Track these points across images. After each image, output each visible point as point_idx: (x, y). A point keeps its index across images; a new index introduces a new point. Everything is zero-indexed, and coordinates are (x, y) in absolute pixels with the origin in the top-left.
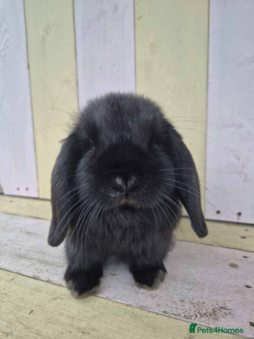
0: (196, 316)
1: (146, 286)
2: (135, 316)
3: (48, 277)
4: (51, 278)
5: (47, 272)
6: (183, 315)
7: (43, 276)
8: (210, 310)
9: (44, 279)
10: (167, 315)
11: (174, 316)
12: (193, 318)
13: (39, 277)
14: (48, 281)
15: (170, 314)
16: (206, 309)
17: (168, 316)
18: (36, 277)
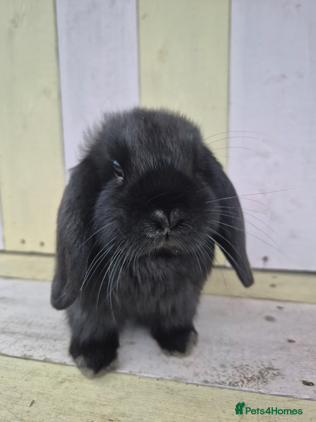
0: (243, 382)
1: (177, 353)
2: (170, 392)
3: (44, 354)
4: (48, 356)
5: (41, 349)
6: (228, 382)
7: (37, 354)
8: (256, 373)
9: (40, 359)
10: (209, 384)
11: (218, 385)
12: (240, 384)
13: (31, 356)
14: (45, 361)
15: (213, 384)
16: (252, 372)
17: (210, 386)
18: (27, 357)
